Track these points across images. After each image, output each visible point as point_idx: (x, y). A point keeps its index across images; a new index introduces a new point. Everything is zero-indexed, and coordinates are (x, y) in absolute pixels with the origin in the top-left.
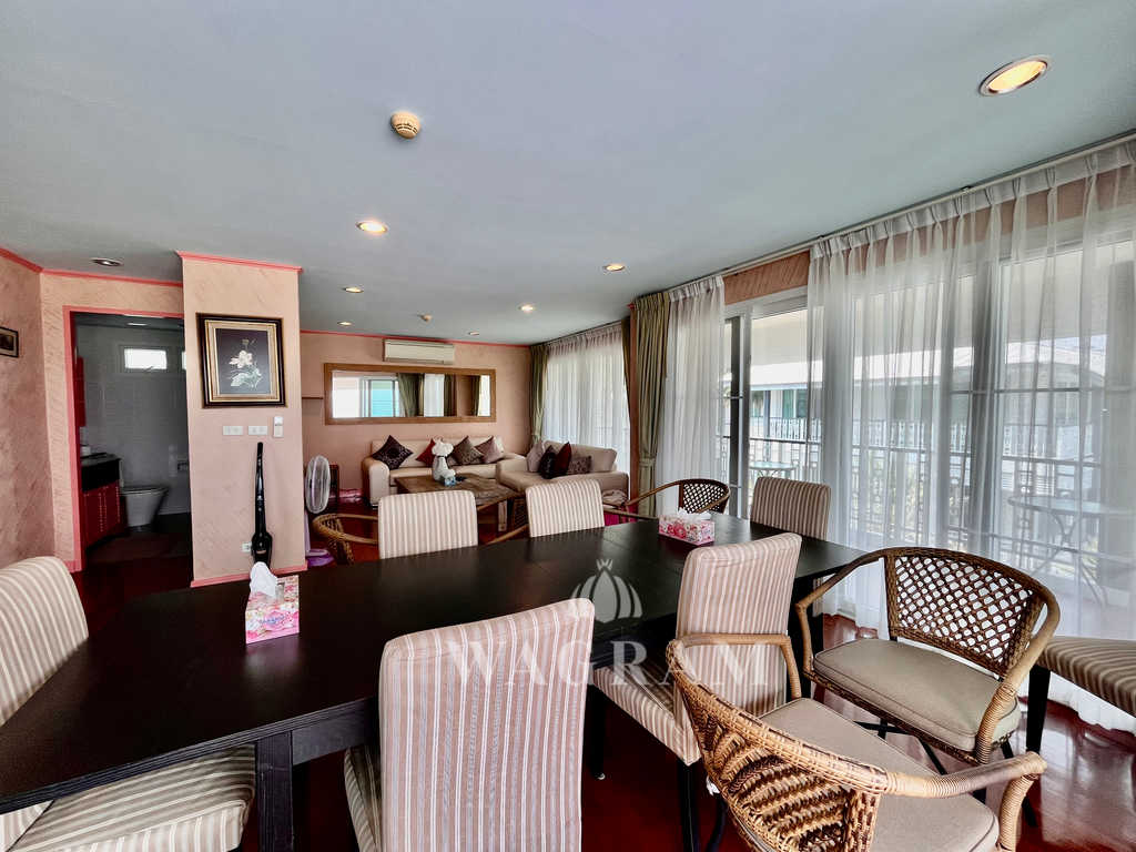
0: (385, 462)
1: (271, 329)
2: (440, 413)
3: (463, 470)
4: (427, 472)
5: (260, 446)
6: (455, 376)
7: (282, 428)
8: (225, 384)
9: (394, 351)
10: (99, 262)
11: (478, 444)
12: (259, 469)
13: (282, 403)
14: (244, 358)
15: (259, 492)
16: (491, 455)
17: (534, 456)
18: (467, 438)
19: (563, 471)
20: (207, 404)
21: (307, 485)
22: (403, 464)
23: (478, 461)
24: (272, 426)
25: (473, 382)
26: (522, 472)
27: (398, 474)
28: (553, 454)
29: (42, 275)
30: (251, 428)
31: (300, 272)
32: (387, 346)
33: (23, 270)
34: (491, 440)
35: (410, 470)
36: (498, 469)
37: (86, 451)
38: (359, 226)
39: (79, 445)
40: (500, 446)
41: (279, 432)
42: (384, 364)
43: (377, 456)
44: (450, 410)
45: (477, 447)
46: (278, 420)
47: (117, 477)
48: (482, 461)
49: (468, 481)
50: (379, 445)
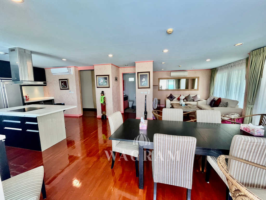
0: (170, 99)
1: (148, 74)
2: (184, 88)
3: (187, 103)
4: (178, 102)
5: (146, 95)
6: (188, 79)
7: (149, 92)
8: (141, 84)
9: (173, 74)
10: (125, 65)
11: (192, 96)
12: (146, 100)
13: (149, 88)
14: (144, 80)
15: (145, 104)
16: (196, 99)
17: (209, 101)
18: (190, 94)
19: (217, 106)
20: (139, 88)
21: (153, 103)
22: (173, 100)
23: (192, 101)
24: (148, 92)
25: (193, 80)
26: (205, 105)
27: (172, 102)
28: (215, 100)
29: (120, 68)
30: (145, 92)
31: (153, 61)
32: (171, 73)
33: (118, 68)
34: (196, 95)
35: (175, 101)
36: (197, 103)
37: (124, 95)
38: (163, 51)
39: (123, 94)
40: (199, 97)
41: (149, 93)
42: (171, 77)
43: (168, 98)
44: (187, 88)
45: (192, 97)
46: (149, 91)
47: (128, 99)
48: (193, 101)
49: (188, 105)
50: (168, 95)
